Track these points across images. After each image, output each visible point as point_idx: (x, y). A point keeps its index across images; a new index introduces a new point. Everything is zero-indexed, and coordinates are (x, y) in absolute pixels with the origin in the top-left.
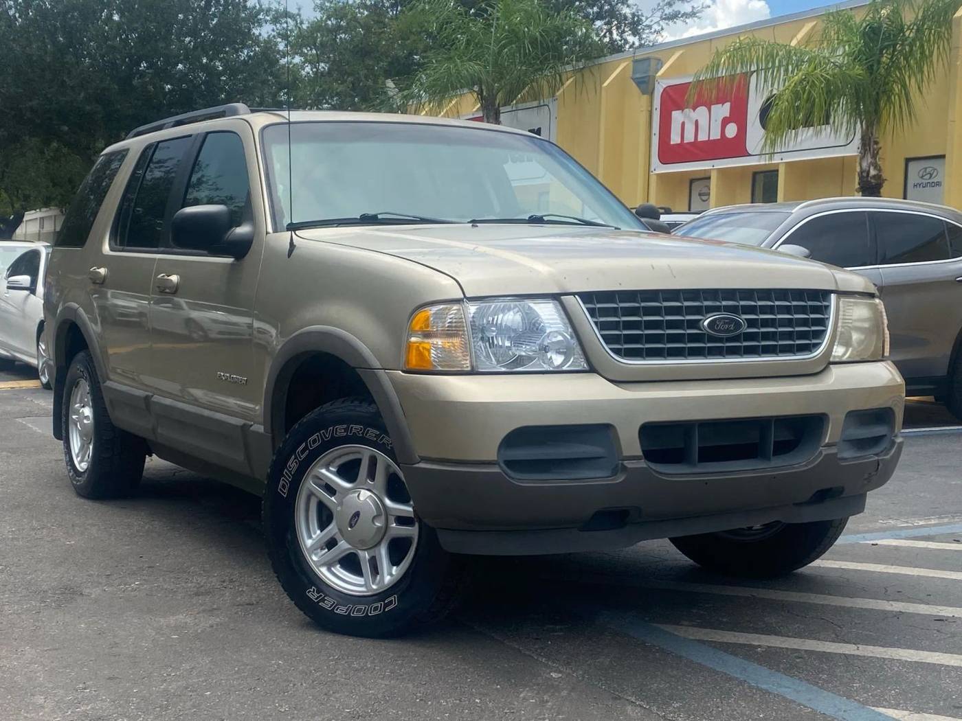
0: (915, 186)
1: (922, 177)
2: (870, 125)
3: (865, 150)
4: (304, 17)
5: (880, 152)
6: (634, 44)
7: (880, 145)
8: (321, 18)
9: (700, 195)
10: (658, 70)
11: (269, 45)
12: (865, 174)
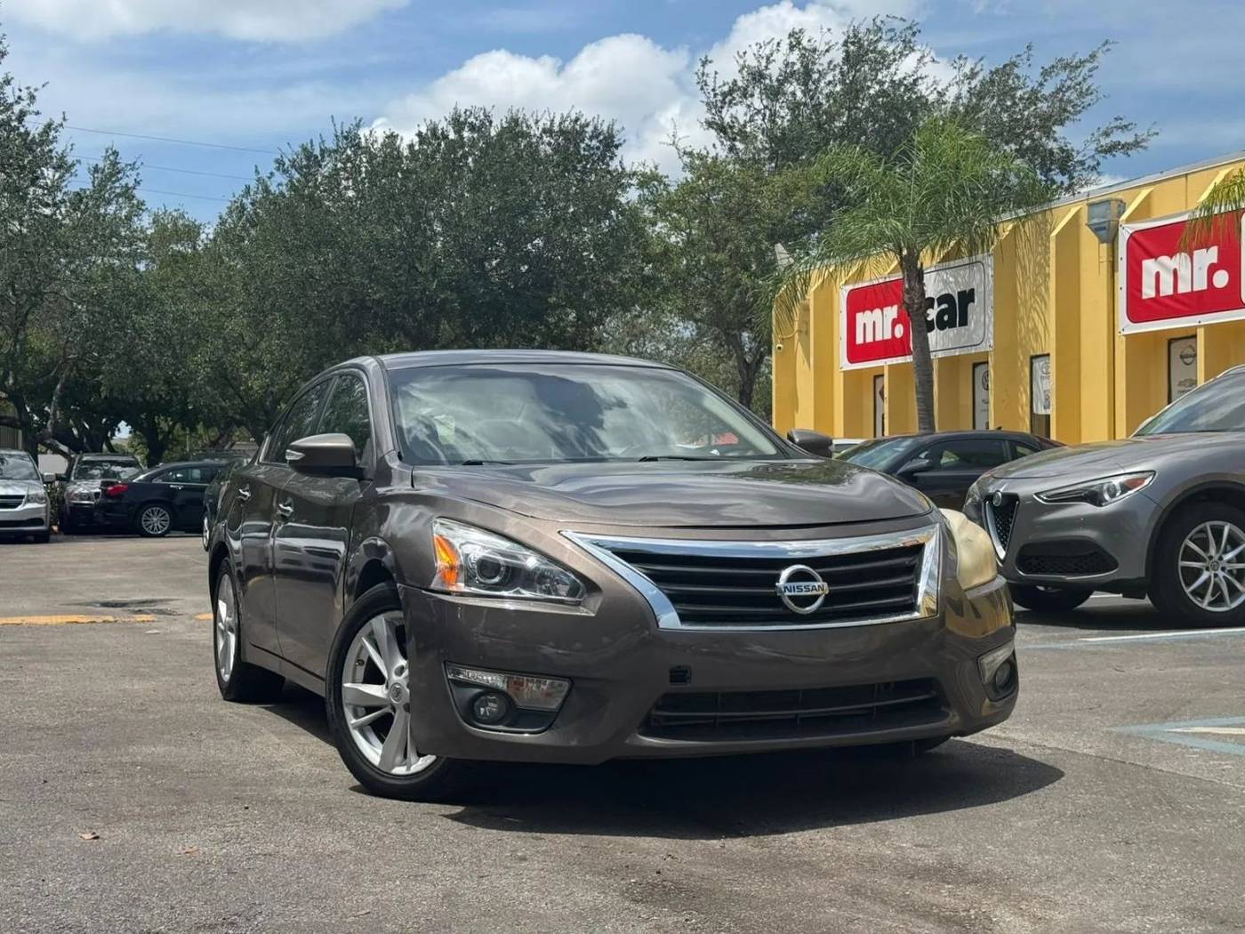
4: (672, 179)
6: (1062, 183)
8: (691, 179)
9: (1182, 357)
10: (1120, 214)
11: (632, 214)
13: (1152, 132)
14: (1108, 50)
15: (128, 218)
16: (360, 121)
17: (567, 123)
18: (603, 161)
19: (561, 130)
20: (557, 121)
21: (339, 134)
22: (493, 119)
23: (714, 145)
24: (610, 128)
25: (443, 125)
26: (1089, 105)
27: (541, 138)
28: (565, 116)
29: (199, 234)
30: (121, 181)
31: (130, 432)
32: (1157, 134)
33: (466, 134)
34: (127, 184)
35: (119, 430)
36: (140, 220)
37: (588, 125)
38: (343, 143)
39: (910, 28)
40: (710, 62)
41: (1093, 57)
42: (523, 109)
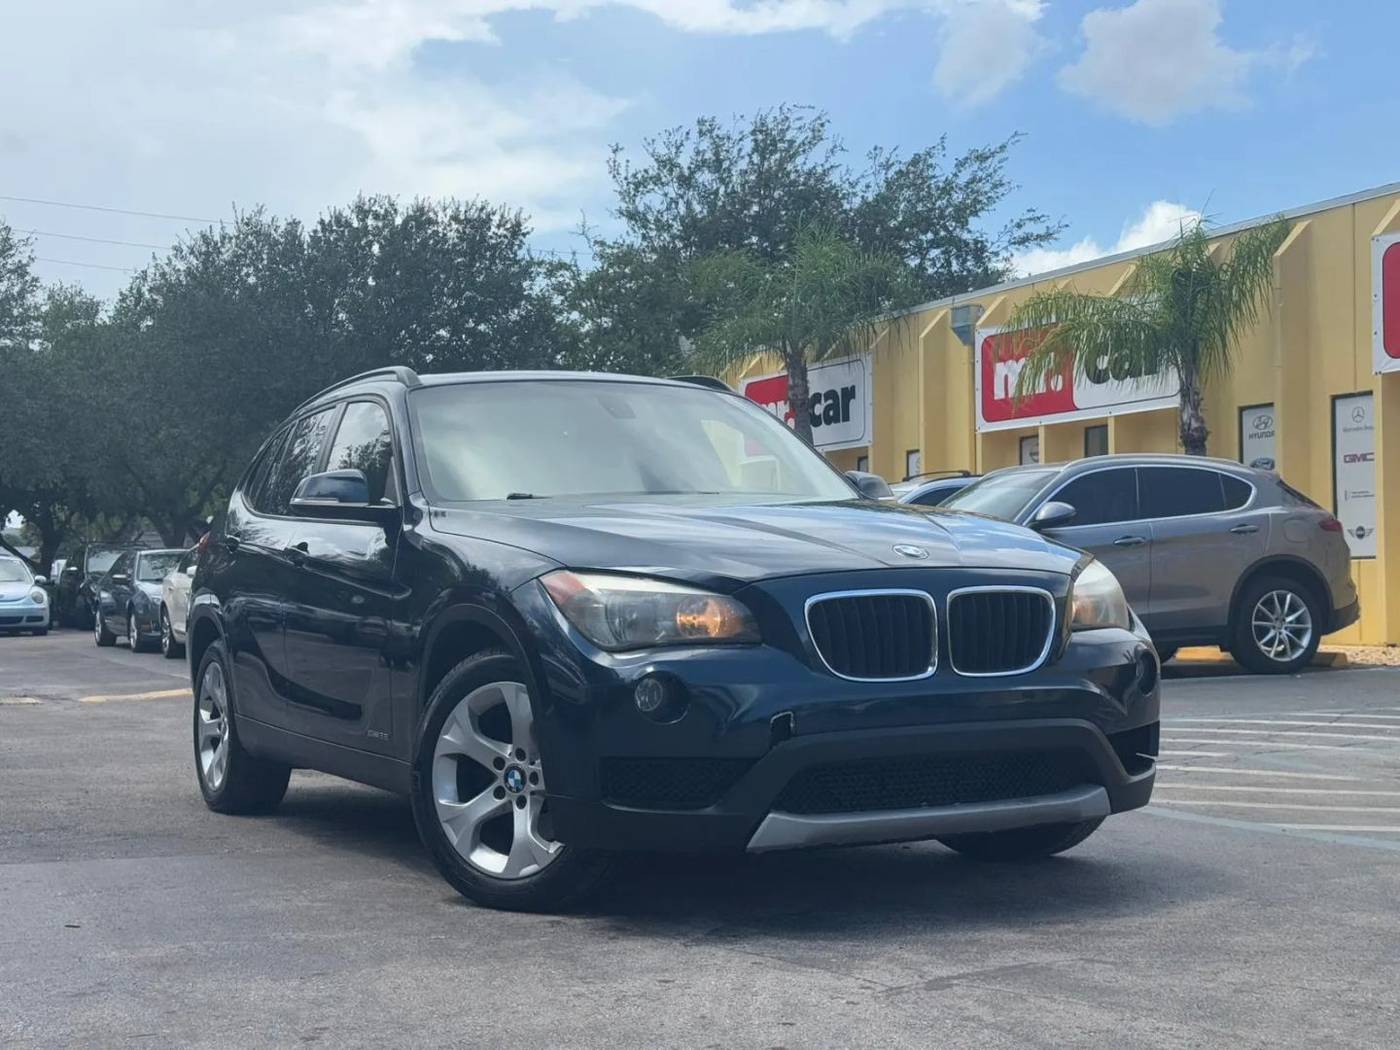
0: (1251, 436)
1: (1257, 427)
2: (1189, 375)
3: (1185, 402)
4: (582, 269)
5: (1202, 403)
7: (1200, 396)
8: (602, 268)
10: (977, 321)
11: (543, 302)
12: (1186, 427)
13: (1062, 224)
14: (1017, 141)
15: (22, 294)
16: (262, 207)
17: (473, 211)
18: (511, 249)
19: (466, 219)
20: (462, 209)
21: (239, 221)
22: (398, 207)
23: (627, 232)
24: (518, 215)
25: (347, 213)
26: (1003, 195)
27: (450, 225)
28: (470, 204)
29: (97, 312)
30: (13, 258)
31: (23, 522)
32: (1067, 226)
33: (370, 222)
34: (20, 261)
35: (9, 520)
36: (34, 296)
37: (494, 214)
38: (244, 229)
39: (819, 118)
40: (621, 149)
41: (1003, 148)
42: (429, 198)
